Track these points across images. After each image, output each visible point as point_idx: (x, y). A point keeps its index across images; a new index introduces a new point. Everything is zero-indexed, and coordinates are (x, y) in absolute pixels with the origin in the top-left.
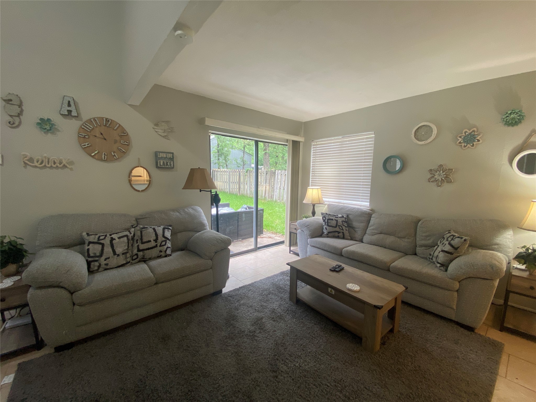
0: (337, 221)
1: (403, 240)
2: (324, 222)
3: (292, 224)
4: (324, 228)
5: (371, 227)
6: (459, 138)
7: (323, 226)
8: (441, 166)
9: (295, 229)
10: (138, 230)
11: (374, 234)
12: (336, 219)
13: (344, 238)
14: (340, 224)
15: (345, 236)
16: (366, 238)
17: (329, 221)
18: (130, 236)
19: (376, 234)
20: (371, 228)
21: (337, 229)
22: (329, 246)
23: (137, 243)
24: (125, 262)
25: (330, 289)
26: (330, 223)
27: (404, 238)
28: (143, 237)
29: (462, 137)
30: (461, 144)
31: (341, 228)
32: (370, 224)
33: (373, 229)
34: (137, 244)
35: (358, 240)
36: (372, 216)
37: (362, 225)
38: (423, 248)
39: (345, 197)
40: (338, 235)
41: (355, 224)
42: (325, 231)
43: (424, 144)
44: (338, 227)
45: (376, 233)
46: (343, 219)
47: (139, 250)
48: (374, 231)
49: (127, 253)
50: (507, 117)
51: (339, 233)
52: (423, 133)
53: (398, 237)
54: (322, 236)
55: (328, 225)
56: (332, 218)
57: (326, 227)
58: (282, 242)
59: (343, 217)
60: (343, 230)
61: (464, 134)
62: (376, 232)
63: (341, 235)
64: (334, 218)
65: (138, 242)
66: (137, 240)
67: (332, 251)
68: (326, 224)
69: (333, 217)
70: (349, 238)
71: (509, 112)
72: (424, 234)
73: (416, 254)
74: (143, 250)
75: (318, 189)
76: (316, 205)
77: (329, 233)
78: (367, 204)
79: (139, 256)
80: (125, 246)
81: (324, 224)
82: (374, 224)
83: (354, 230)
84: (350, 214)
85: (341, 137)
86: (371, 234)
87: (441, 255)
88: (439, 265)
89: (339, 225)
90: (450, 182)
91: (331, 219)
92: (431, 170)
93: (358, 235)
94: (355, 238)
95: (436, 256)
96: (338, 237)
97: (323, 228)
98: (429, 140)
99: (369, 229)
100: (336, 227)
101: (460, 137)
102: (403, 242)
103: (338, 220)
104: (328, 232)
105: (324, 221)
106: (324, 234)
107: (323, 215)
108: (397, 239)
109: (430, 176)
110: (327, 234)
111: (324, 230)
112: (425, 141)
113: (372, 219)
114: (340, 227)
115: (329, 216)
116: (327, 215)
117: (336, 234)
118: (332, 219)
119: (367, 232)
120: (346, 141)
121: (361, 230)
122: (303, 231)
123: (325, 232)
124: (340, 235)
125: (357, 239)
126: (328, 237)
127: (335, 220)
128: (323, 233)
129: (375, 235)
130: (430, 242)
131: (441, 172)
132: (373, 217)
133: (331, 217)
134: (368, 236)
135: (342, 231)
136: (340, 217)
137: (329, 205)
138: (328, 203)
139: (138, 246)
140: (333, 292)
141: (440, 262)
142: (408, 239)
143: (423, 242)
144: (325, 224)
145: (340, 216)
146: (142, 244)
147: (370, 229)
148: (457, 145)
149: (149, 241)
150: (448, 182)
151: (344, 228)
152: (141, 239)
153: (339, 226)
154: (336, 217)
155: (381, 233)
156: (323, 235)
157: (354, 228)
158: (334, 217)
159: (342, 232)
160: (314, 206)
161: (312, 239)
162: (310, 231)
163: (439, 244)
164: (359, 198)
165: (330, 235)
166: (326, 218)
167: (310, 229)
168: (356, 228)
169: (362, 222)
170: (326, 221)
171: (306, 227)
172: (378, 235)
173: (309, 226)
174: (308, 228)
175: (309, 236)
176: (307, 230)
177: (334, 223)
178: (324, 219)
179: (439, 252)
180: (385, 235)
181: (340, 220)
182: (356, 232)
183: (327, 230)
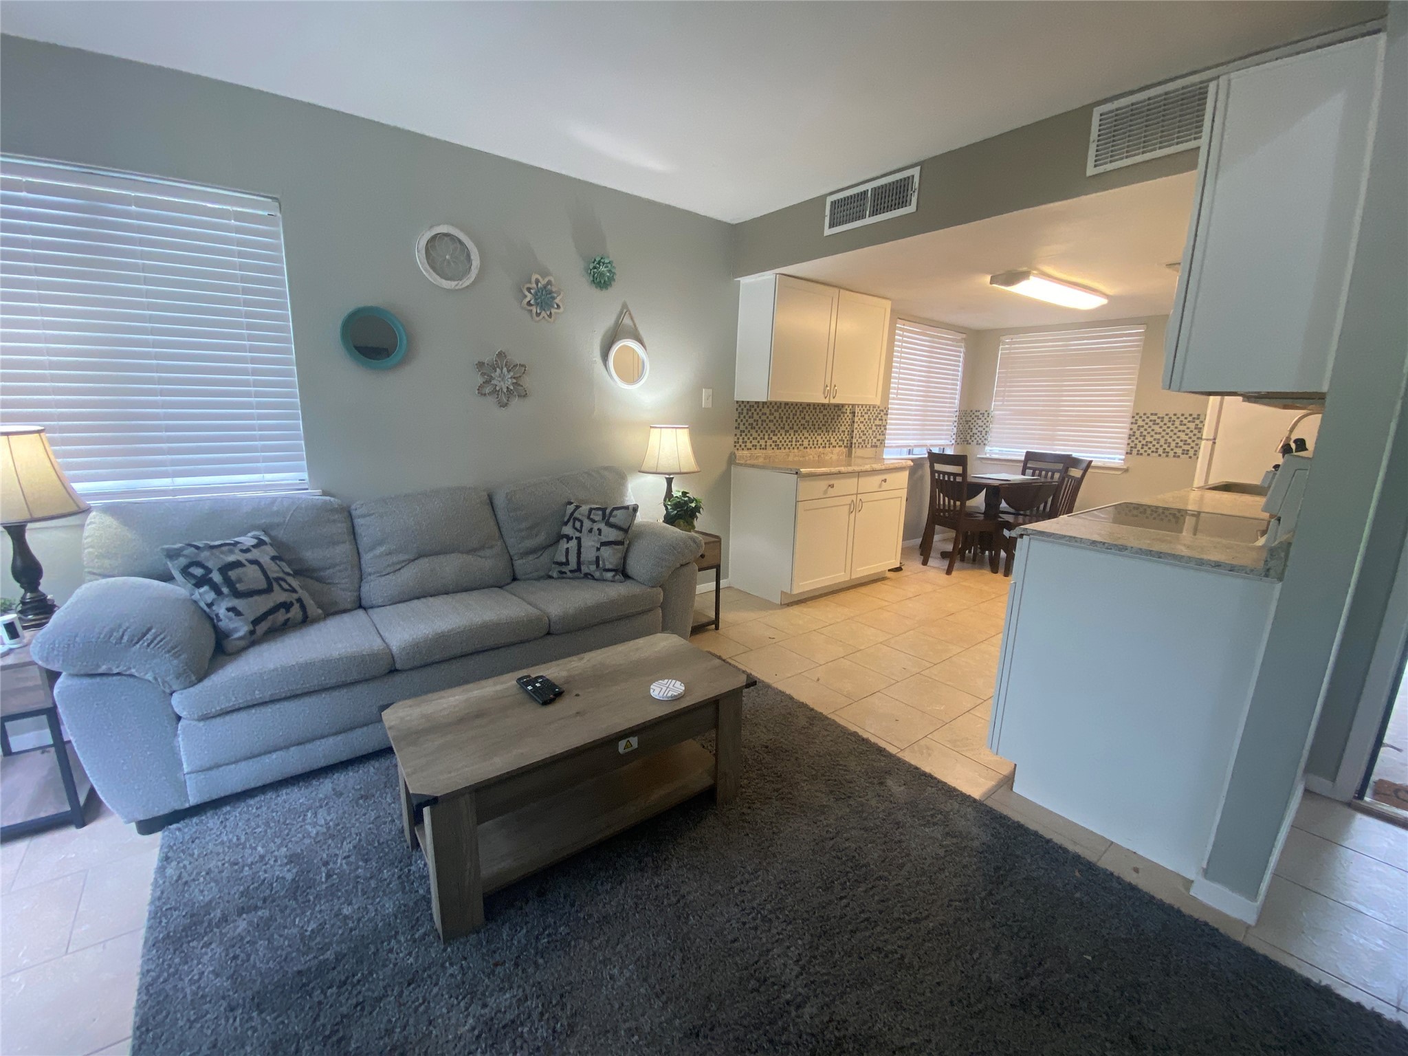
0: (257, 563)
1: (481, 554)
2: (206, 588)
4: (221, 612)
5: (372, 548)
6: (527, 293)
7: (210, 605)
8: (501, 355)
11: (399, 567)
12: (249, 556)
13: (306, 621)
14: (273, 572)
15: (309, 613)
16: (374, 589)
17: (230, 573)
19: (403, 564)
20: (375, 553)
21: (279, 596)
26: (240, 580)
27: (482, 548)
29: (532, 291)
30: (531, 308)
31: (286, 587)
32: (363, 542)
33: (390, 553)
35: (348, 606)
36: (354, 513)
37: (342, 551)
38: (531, 557)
40: (289, 615)
41: (312, 556)
42: (231, 626)
43: (457, 288)
44: (276, 586)
45: (403, 561)
46: (270, 551)
48: (395, 559)
50: (595, 268)
51: (287, 606)
52: (447, 257)
53: (469, 552)
55: (237, 594)
56: (232, 558)
57: (230, 605)
59: (260, 542)
60: (294, 591)
61: (534, 285)
62: (402, 557)
63: (295, 612)
64: (237, 556)
68: (225, 590)
69: (231, 552)
70: (320, 611)
71: (597, 260)
72: (524, 525)
73: (515, 579)
75: (39, 432)
77: (256, 622)
78: (302, 476)
81: (211, 596)
83: (312, 578)
84: (271, 525)
86: (387, 570)
89: (275, 575)
90: (524, 396)
91: (234, 562)
92: (481, 365)
93: (339, 591)
94: (336, 603)
95: (594, 559)
96: (286, 627)
98: (467, 282)
99: (366, 558)
100: (269, 590)
101: (529, 290)
102: (484, 559)
103: (261, 561)
104: (252, 622)
105: (201, 582)
106: (240, 638)
107: (181, 559)
108: (465, 556)
109: (480, 380)
110: (252, 632)
111: (221, 624)
112: (456, 282)
113: (358, 521)
114: (283, 584)
115: (215, 552)
116: (206, 553)
117: (281, 616)
118: (238, 564)
119: (367, 568)
121: (346, 569)
122: (119, 673)
123: (239, 629)
124: (291, 614)
125: (342, 607)
126: (253, 644)
127: (253, 562)
128: (220, 636)
129: (406, 569)
130: (541, 539)
131: (505, 369)
132: (360, 517)
133: (222, 553)
134: (383, 578)
135: (295, 596)
136: (254, 546)
140: (634, 741)
142: (489, 548)
143: (530, 543)
144: (219, 592)
145: (248, 540)
147: (374, 557)
148: (523, 308)
150: (519, 396)
151: (290, 579)
153: (278, 579)
154: (242, 551)
155: (420, 556)
156: (230, 645)
157: (314, 570)
158: (237, 551)
159: (296, 600)
160: (17, 532)
161: (207, 683)
162: (174, 650)
163: (578, 534)
164: (256, 460)
165: (262, 627)
166: (210, 564)
167: (167, 643)
168: (324, 569)
169: (335, 543)
170: (216, 577)
171: (137, 643)
172: (412, 566)
173: (153, 631)
174: (152, 642)
175: (185, 675)
176: (154, 656)
177: (251, 577)
178: (198, 572)
179: (598, 549)
180: (431, 558)
181: (263, 556)
182: (329, 581)
183: (241, 617)
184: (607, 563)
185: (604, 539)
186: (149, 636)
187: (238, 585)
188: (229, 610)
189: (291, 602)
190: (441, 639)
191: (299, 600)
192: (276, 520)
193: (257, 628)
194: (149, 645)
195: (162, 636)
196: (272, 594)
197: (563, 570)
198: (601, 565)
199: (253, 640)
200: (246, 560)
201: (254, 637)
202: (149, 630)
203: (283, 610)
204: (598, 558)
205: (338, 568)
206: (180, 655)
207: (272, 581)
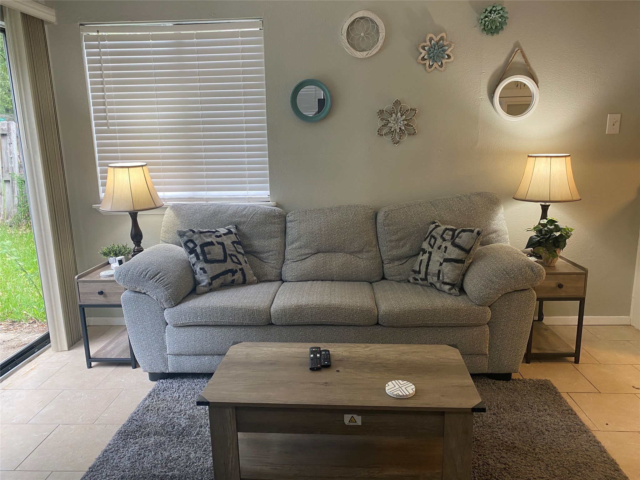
0: (222, 244)
1: (360, 256)
2: (193, 255)
3: (84, 282)
4: (198, 269)
5: (292, 243)
6: (422, 51)
7: (194, 265)
8: (397, 103)
9: (101, 293)
11: (304, 257)
12: (219, 240)
13: (245, 283)
14: (230, 251)
15: (247, 278)
16: (289, 270)
17: (205, 248)
19: (308, 256)
20: (294, 246)
21: (229, 265)
25: (347, 418)
26: (209, 253)
27: (361, 251)
29: (426, 48)
30: (425, 62)
31: (236, 261)
32: (289, 238)
33: (300, 248)
35: (273, 278)
36: (288, 219)
37: (274, 243)
38: (397, 263)
39: (208, 183)
40: (234, 278)
41: (258, 244)
42: (201, 279)
43: (367, 56)
44: (229, 259)
45: (308, 254)
46: (233, 238)
48: (303, 251)
50: (486, 17)
51: (233, 272)
52: (362, 35)
53: (351, 253)
54: (198, 292)
55: (206, 261)
56: (209, 240)
57: (202, 266)
59: (230, 232)
60: (240, 264)
61: (428, 43)
62: (308, 251)
63: (238, 276)
64: (213, 239)
68: (201, 258)
69: (210, 236)
70: (255, 278)
71: (489, 9)
72: (393, 238)
73: (384, 278)
75: (140, 166)
77: (213, 278)
78: (265, 194)
81: (194, 260)
82: (300, 237)
84: (240, 223)
85: (171, 24)
86: (298, 258)
87: (447, 268)
88: (447, 287)
89: (230, 253)
90: (413, 134)
91: (209, 242)
92: (381, 112)
93: (270, 269)
94: (266, 275)
95: (437, 272)
96: (232, 284)
97: (194, 273)
98: (375, 51)
99: (288, 248)
100: (225, 261)
101: (423, 48)
102: (361, 260)
103: (225, 243)
104: (211, 278)
105: (192, 251)
106: (203, 286)
107: (185, 237)
108: (348, 255)
109: (379, 124)
110: (210, 284)
111: (197, 276)
112: (367, 52)
113: (289, 225)
114: (234, 258)
115: (202, 235)
116: (197, 235)
117: (229, 278)
118: (211, 244)
119: (288, 256)
120: (191, 37)
122: (145, 293)
123: (204, 280)
124: (236, 277)
125: (269, 278)
126: (211, 290)
127: (219, 243)
128: (196, 283)
129: (308, 259)
130: (406, 250)
131: (399, 114)
132: (291, 221)
133: (205, 236)
134: (294, 264)
135: (240, 267)
136: (224, 234)
140: (359, 420)
141: (448, 281)
142: (368, 252)
143: (397, 252)
144: (198, 259)
145: (223, 231)
147: (293, 249)
148: (419, 63)
150: (409, 134)
151: (240, 257)
153: (231, 255)
154: (217, 236)
155: (318, 252)
156: (200, 289)
157: (258, 253)
158: (213, 236)
159: (240, 270)
161: (178, 307)
162: (167, 286)
163: (430, 250)
164: (244, 183)
165: (216, 283)
166: (197, 242)
167: (164, 282)
168: (264, 253)
169: (271, 237)
170: (198, 250)
171: (152, 279)
172: (313, 257)
173: (160, 274)
174: (158, 280)
175: (169, 301)
176: (157, 288)
177: (216, 252)
178: (191, 245)
179: (441, 264)
180: (325, 254)
181: (228, 241)
182: (265, 261)
183: (206, 274)
184: (445, 277)
185: (447, 256)
186: (157, 277)
187: (207, 256)
188: (201, 269)
189: (236, 270)
190: (299, 310)
191: (242, 270)
192: (243, 220)
193: (213, 281)
194: (156, 281)
195: (163, 278)
196: (225, 264)
197: (417, 278)
198: (441, 278)
199: (211, 288)
200: (217, 242)
201: (211, 287)
202: (159, 273)
203: (230, 274)
204: (439, 271)
205: (271, 253)
206: (169, 289)
207: (228, 255)
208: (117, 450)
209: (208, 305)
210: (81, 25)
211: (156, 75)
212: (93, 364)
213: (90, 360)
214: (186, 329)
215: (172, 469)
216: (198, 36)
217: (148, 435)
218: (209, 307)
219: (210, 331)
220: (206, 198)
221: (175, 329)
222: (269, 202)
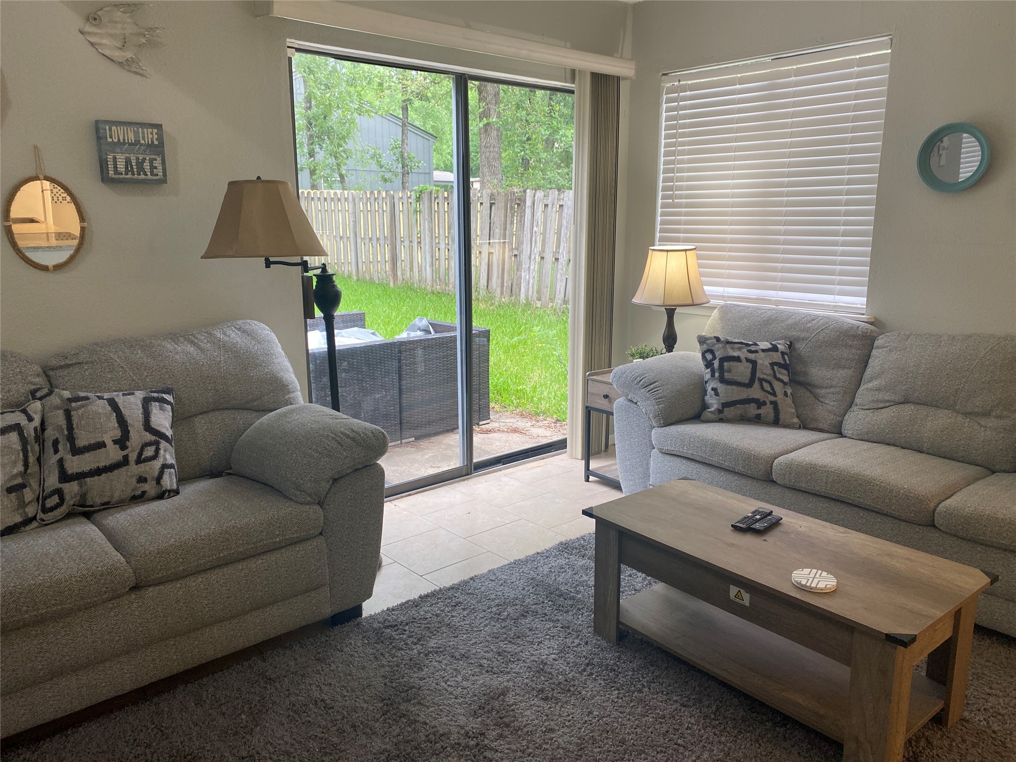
0: (754, 363)
1: (983, 422)
2: (709, 370)
3: (594, 380)
4: (709, 389)
5: (871, 381)
7: (706, 382)
9: (606, 397)
10: (57, 408)
11: (882, 405)
12: (752, 356)
13: (776, 422)
14: (763, 373)
15: (781, 417)
16: (854, 420)
17: (725, 364)
18: (30, 429)
19: (888, 404)
20: (870, 385)
21: (755, 392)
22: (729, 451)
23: (56, 451)
24: (18, 519)
25: (733, 590)
26: (729, 371)
27: (986, 414)
28: (76, 431)
31: (769, 389)
32: (869, 371)
33: (879, 390)
34: (58, 456)
35: (825, 426)
36: (877, 343)
37: (842, 376)
40: (759, 412)
41: (817, 373)
42: (710, 402)
44: (756, 384)
45: (888, 401)
46: (777, 357)
47: (65, 477)
48: (881, 396)
49: (22, 486)
51: (760, 404)
53: (966, 414)
54: (702, 418)
55: (722, 380)
56: (736, 354)
57: (715, 386)
58: (560, 445)
59: (774, 349)
60: (774, 394)
62: (892, 397)
63: (767, 411)
64: (743, 354)
65: (60, 447)
66: (56, 443)
67: (739, 468)
68: (717, 375)
69: (740, 349)
70: (796, 420)
74: (80, 476)
75: (686, 250)
76: (678, 310)
77: (725, 405)
78: (861, 302)
79: (67, 497)
80: (14, 463)
81: (708, 376)
82: (883, 373)
83: (811, 392)
84: (798, 339)
85: (768, 59)
86: (872, 405)
89: (762, 376)
91: (734, 357)
93: (825, 411)
94: (816, 420)
96: (757, 420)
97: (705, 392)
99: (862, 388)
100: (749, 385)
102: (982, 429)
103: (759, 362)
104: (723, 404)
105: (709, 365)
106: (711, 412)
107: (705, 346)
108: (960, 418)
110: (720, 411)
111: (707, 398)
113: (874, 353)
114: (765, 385)
115: (728, 346)
116: (720, 345)
117: (752, 410)
118: (738, 359)
119: (857, 400)
120: (788, 74)
121: (838, 393)
122: (636, 403)
123: (713, 403)
124: (762, 411)
125: (821, 426)
126: (721, 420)
127: (748, 360)
128: (705, 406)
129: (886, 410)
132: (878, 348)
133: (732, 348)
134: (863, 412)
135: (772, 398)
136: (763, 350)
137: (725, 310)
138: (722, 302)
139: (61, 462)
140: (746, 599)
142: (1000, 417)
144: (713, 375)
145: (764, 345)
146: (73, 456)
147: (867, 389)
149: (101, 445)
151: (778, 386)
152: (71, 438)
153: (761, 380)
154: (750, 351)
155: (906, 402)
156: (707, 414)
157: (814, 386)
158: (745, 350)
159: (771, 403)
160: (671, 313)
161: (667, 428)
162: (659, 400)
164: (832, 283)
165: (729, 412)
166: (717, 354)
167: (658, 394)
168: (821, 387)
169: (838, 366)
170: (716, 364)
171: (645, 387)
172: (894, 408)
173: (656, 384)
174: (652, 390)
175: (657, 418)
176: (648, 399)
177: (742, 371)
178: (709, 356)
180: (918, 407)
181: (764, 361)
182: (821, 399)
183: (718, 397)
186: (652, 386)
187: (726, 374)
188: (713, 389)
189: (765, 401)
191: (774, 403)
192: (803, 335)
193: (725, 409)
194: (649, 391)
195: (658, 389)
196: (749, 389)
200: (746, 358)
201: (721, 416)
202: (655, 382)
203: (753, 405)
205: (832, 390)
206: (661, 404)
207: (757, 379)
208: (547, 557)
209: (698, 434)
210: (664, 75)
211: (737, 130)
212: (591, 478)
213: (588, 473)
214: (672, 458)
215: (578, 592)
216: (798, 73)
217: (583, 557)
218: (699, 437)
219: (697, 468)
220: (775, 301)
221: (660, 455)
222: (863, 314)
